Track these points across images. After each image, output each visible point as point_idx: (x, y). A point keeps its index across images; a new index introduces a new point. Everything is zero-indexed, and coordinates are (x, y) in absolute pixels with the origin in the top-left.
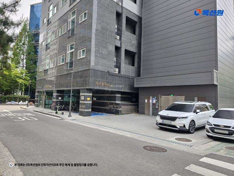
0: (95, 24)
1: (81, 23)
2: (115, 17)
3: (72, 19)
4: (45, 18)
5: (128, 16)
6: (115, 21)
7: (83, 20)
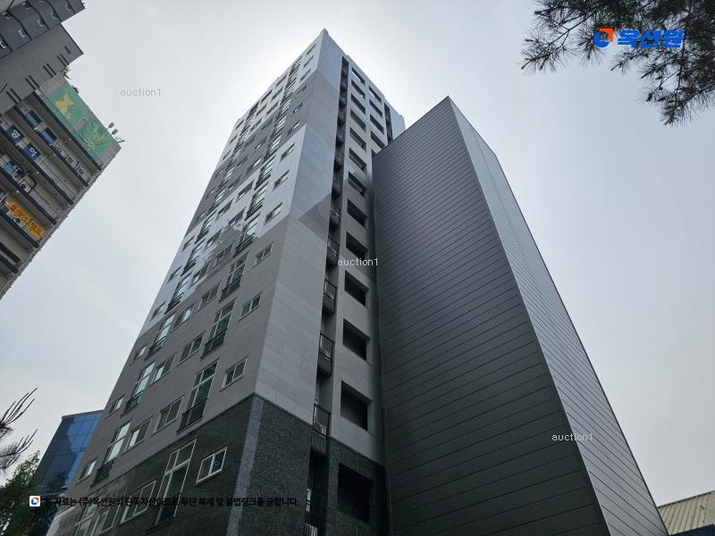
0: (245, 490)
1: (200, 484)
2: (306, 466)
3: (175, 468)
4: (93, 461)
5: (343, 463)
6: (307, 478)
7: (210, 475)
